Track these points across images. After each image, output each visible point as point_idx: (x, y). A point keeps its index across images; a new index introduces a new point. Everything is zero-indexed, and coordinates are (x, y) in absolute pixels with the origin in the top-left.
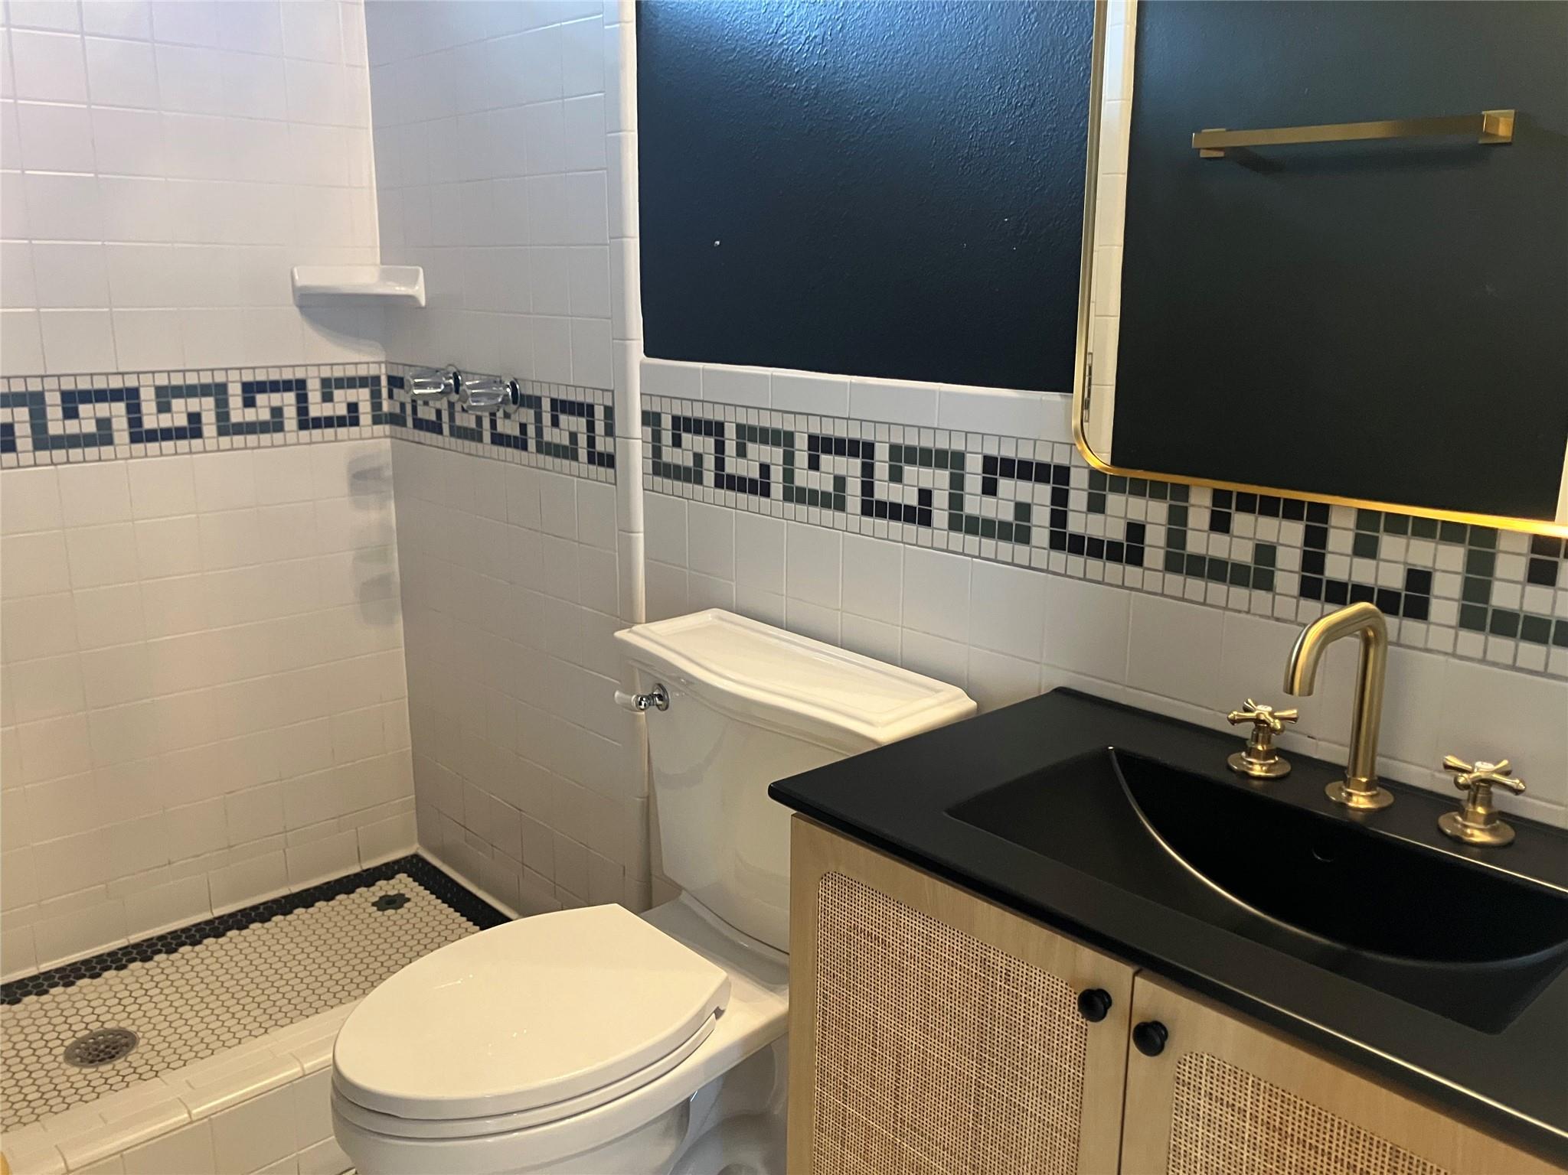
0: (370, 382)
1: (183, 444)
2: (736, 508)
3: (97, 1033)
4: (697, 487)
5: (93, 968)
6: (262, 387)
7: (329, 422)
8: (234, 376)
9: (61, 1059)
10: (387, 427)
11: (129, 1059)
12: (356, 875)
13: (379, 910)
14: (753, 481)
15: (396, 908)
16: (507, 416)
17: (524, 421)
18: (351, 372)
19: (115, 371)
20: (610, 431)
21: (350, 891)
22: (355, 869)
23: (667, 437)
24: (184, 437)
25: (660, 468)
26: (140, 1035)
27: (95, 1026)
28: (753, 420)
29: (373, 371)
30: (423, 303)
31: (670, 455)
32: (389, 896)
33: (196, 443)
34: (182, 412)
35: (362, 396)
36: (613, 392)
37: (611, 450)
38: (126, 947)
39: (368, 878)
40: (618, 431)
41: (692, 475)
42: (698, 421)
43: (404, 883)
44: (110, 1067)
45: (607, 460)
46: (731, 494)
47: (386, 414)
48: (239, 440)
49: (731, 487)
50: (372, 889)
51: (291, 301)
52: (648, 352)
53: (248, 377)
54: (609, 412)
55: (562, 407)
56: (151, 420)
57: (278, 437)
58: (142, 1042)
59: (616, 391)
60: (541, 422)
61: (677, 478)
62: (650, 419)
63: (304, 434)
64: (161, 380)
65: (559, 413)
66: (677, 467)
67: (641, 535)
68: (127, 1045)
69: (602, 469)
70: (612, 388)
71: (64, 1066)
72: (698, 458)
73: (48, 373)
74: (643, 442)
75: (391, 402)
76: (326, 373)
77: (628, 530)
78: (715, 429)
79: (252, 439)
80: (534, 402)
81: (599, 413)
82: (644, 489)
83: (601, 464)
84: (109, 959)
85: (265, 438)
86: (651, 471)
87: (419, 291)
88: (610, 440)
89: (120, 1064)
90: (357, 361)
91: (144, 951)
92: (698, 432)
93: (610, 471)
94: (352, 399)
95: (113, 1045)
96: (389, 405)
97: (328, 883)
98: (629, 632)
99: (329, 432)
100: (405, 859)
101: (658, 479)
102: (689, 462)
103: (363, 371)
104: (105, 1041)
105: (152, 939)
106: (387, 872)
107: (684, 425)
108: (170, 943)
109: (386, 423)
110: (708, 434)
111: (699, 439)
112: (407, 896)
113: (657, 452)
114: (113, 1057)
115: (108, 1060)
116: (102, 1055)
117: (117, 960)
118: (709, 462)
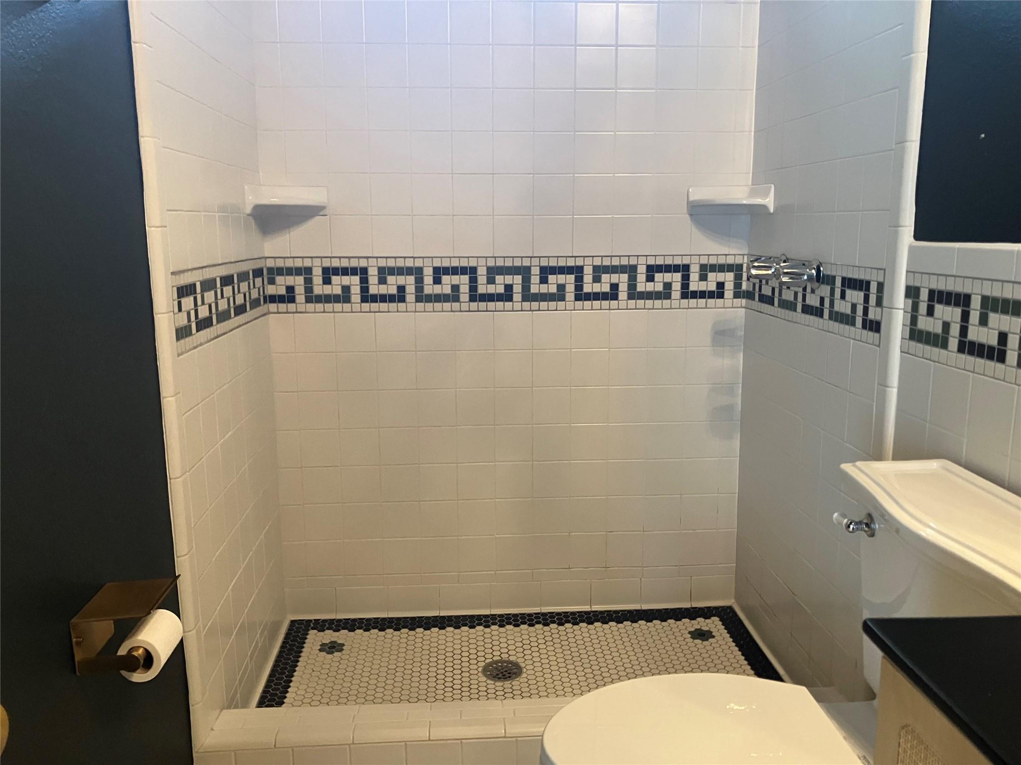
0: (736, 269)
1: (605, 303)
2: (973, 372)
3: (504, 660)
4: (943, 351)
5: (516, 620)
6: (660, 269)
7: (702, 295)
8: (642, 260)
9: (480, 669)
10: (744, 301)
11: (513, 683)
12: (686, 609)
13: (691, 637)
14: (991, 348)
15: (703, 640)
16: (813, 291)
17: (823, 295)
18: (722, 261)
19: (571, 255)
20: (879, 303)
21: (678, 619)
22: (686, 605)
23: (923, 308)
24: (606, 299)
25: (915, 334)
26: (525, 670)
27: (505, 656)
28: (996, 292)
29: (739, 260)
30: (772, 211)
31: (924, 323)
32: (702, 630)
33: (614, 303)
34: (608, 283)
35: (728, 278)
36: (885, 270)
37: (878, 318)
38: (539, 613)
39: (692, 613)
40: (885, 303)
41: (939, 341)
42: (949, 294)
43: (714, 624)
44: (501, 684)
45: (874, 326)
46: (971, 359)
47: (744, 292)
48: (641, 303)
49: (971, 353)
50: (693, 622)
51: (685, 210)
52: (917, 237)
53: (651, 262)
54: (880, 286)
55: (850, 283)
56: (589, 287)
57: (666, 302)
58: (524, 675)
59: (888, 270)
60: (834, 296)
61: (927, 342)
62: (912, 292)
63: (685, 301)
64: (597, 262)
65: (846, 289)
66: (928, 334)
67: (895, 390)
68: (515, 673)
69: (871, 334)
70: (884, 267)
71: (480, 674)
72: (946, 326)
73: (535, 255)
74: (905, 312)
75: (748, 282)
76: (704, 261)
77: (884, 384)
78: (962, 300)
79: (649, 303)
80: (829, 280)
81: (873, 287)
82: (901, 352)
83: (871, 329)
84: (527, 618)
85: (658, 303)
86: (908, 337)
87: (769, 202)
88: (879, 309)
89: (507, 684)
90: (727, 253)
91: (546, 619)
92: (948, 303)
93: (877, 335)
94: (721, 280)
95: (509, 671)
96: (747, 285)
97: (667, 609)
98: (853, 465)
99: (702, 301)
100: (723, 607)
101: (913, 343)
102: (939, 330)
103: (730, 260)
104: (506, 667)
105: (553, 613)
106: (706, 613)
107: (939, 297)
108: (562, 619)
109: (744, 298)
110: (957, 304)
111: (949, 309)
112: (713, 634)
113: (914, 320)
114: (506, 678)
115: (502, 679)
116: (501, 676)
117: (530, 620)
118: (955, 330)
